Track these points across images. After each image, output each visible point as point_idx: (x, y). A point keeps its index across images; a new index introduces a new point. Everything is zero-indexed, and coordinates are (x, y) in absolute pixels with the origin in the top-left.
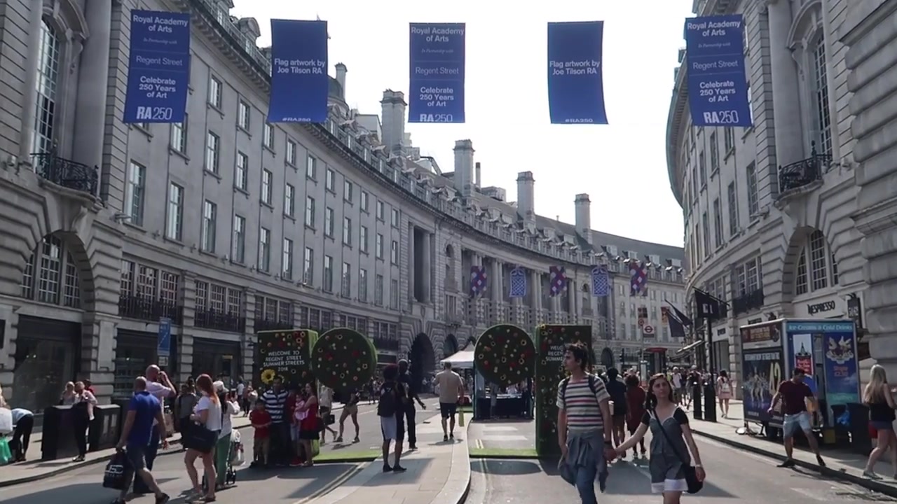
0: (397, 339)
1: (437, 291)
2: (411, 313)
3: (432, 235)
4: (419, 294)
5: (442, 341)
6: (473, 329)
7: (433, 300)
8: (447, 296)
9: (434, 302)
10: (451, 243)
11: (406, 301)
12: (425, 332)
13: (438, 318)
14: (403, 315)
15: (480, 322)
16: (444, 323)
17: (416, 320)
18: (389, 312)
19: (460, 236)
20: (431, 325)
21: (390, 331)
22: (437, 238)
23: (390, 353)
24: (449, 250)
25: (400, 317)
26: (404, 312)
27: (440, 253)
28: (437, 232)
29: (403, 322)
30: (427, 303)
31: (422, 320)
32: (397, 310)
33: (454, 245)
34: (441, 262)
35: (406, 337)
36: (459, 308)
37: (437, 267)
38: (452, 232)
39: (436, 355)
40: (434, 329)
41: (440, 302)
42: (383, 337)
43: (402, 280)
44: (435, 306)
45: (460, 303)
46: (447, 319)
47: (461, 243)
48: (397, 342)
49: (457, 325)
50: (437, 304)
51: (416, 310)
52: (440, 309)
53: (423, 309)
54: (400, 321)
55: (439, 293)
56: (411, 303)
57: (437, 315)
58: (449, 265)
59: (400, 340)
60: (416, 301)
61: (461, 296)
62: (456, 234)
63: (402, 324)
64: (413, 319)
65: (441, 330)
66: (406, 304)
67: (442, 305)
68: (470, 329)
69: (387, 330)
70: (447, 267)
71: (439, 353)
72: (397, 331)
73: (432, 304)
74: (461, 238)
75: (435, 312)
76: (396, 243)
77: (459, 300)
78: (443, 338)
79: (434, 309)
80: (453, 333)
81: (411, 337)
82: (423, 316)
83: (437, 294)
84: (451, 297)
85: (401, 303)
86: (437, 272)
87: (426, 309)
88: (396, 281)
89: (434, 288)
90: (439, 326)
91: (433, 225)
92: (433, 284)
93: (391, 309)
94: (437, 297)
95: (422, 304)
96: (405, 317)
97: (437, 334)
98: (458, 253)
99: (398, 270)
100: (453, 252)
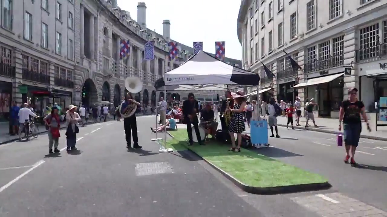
0: (73, 80)
1: (98, 54)
2: (82, 64)
3: (96, 18)
4: (88, 53)
5: (102, 85)
6: (118, 80)
7: (96, 59)
8: (104, 58)
9: (97, 61)
10: (107, 27)
11: (79, 56)
12: (91, 78)
13: (99, 71)
14: (77, 64)
15: (121, 76)
16: (103, 74)
17: (85, 69)
18: (66, 61)
19: (112, 24)
20: (95, 74)
21: (68, 74)
22: (98, 21)
23: (68, 90)
24: (105, 31)
25: (75, 66)
26: (78, 63)
27: (100, 31)
28: (99, 17)
29: (77, 69)
30: (93, 61)
31: (89, 70)
32: (73, 61)
33: (108, 28)
34: (101, 37)
35: (79, 80)
36: (111, 66)
37: (98, 39)
38: (108, 20)
39: (98, 93)
40: (96, 77)
41: (100, 61)
42: (62, 78)
43: (76, 41)
44: (97, 63)
45: (111, 64)
46: (104, 71)
47: (112, 29)
48: (72, 83)
49: (110, 76)
50: (98, 62)
51: (86, 63)
52: (100, 65)
53: (90, 63)
54: (75, 69)
55: (100, 55)
56: (82, 58)
57: (98, 69)
58: (105, 40)
59: (75, 81)
60: (86, 57)
61: (112, 60)
62: (109, 22)
63: (76, 70)
64: (83, 68)
65: (101, 78)
66: (79, 58)
67: (102, 63)
68: (117, 79)
69: (65, 74)
70: (104, 42)
71: (100, 92)
72: (73, 75)
73: (96, 61)
74: (112, 26)
75: (97, 67)
76: (72, 14)
77: (111, 62)
78: (102, 83)
79: (97, 65)
80: (107, 80)
81: (82, 80)
82: (90, 68)
83: (98, 56)
84: (107, 59)
85: (76, 56)
86: (98, 42)
87: (92, 63)
88: (71, 41)
89: (97, 52)
90: (100, 76)
91: (96, 11)
92: (96, 49)
93: (68, 59)
94: (98, 58)
95: (89, 60)
96: (78, 66)
97: (98, 80)
98: (110, 34)
99: (73, 34)
100: (108, 32)
